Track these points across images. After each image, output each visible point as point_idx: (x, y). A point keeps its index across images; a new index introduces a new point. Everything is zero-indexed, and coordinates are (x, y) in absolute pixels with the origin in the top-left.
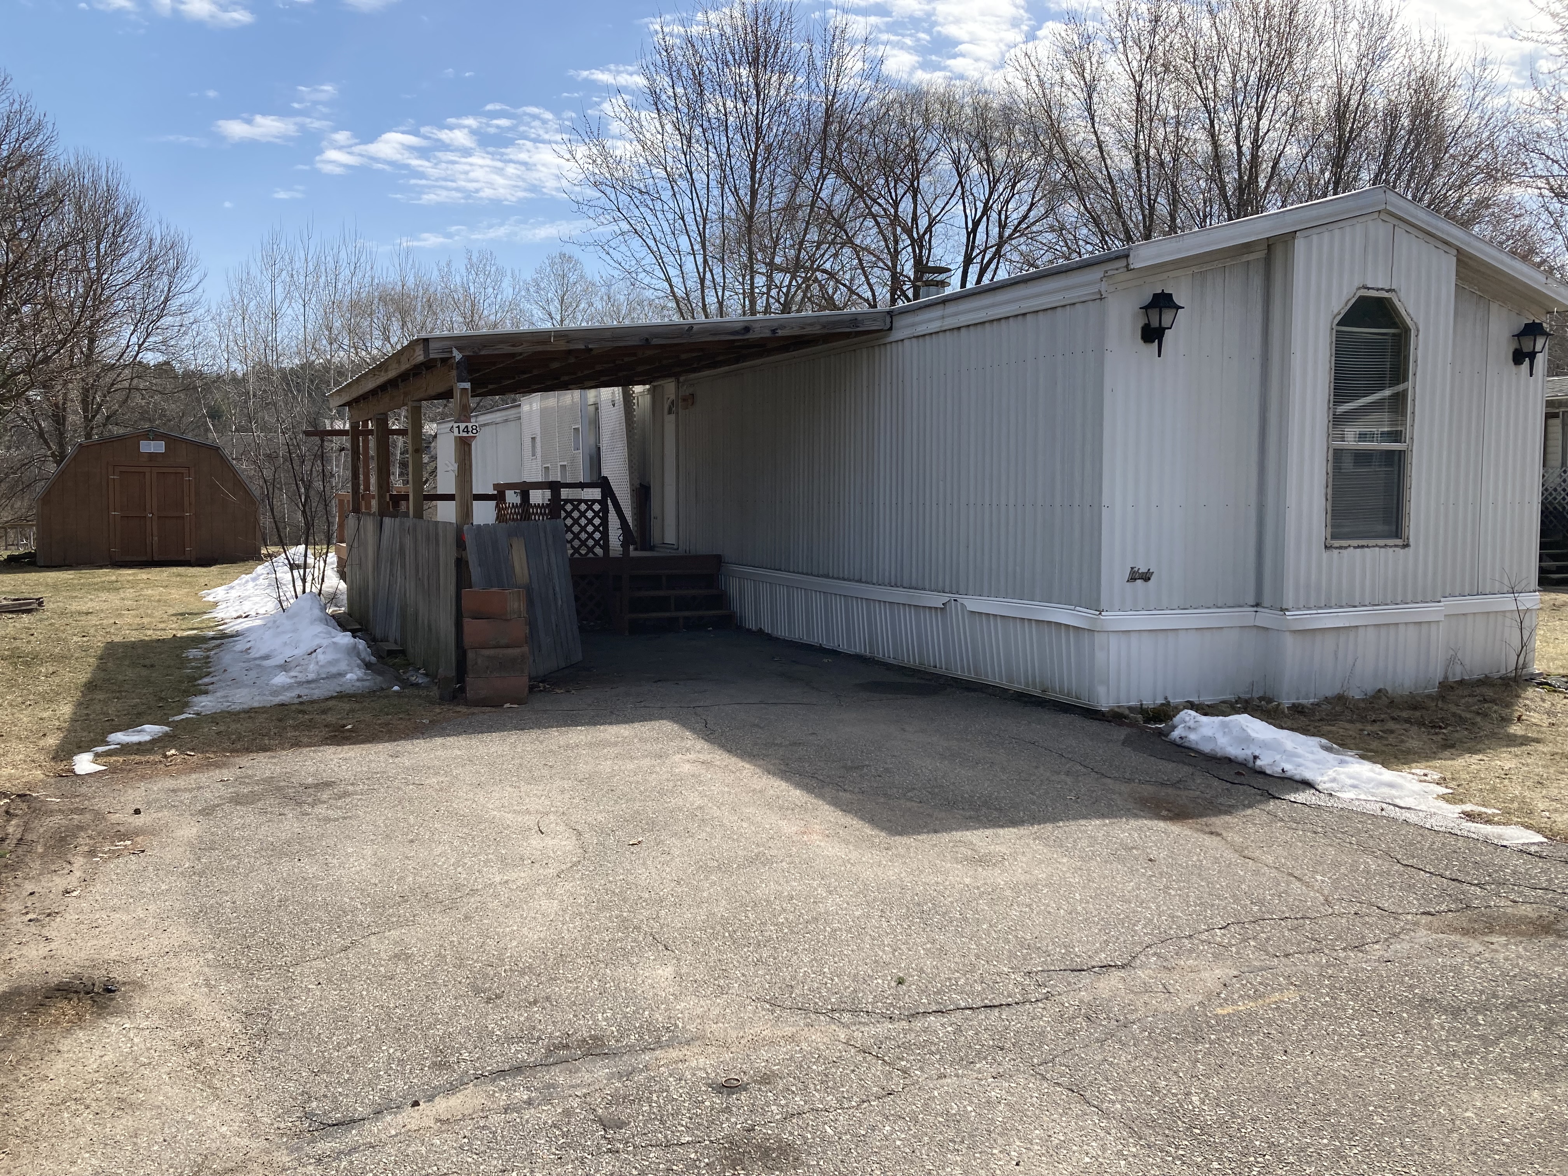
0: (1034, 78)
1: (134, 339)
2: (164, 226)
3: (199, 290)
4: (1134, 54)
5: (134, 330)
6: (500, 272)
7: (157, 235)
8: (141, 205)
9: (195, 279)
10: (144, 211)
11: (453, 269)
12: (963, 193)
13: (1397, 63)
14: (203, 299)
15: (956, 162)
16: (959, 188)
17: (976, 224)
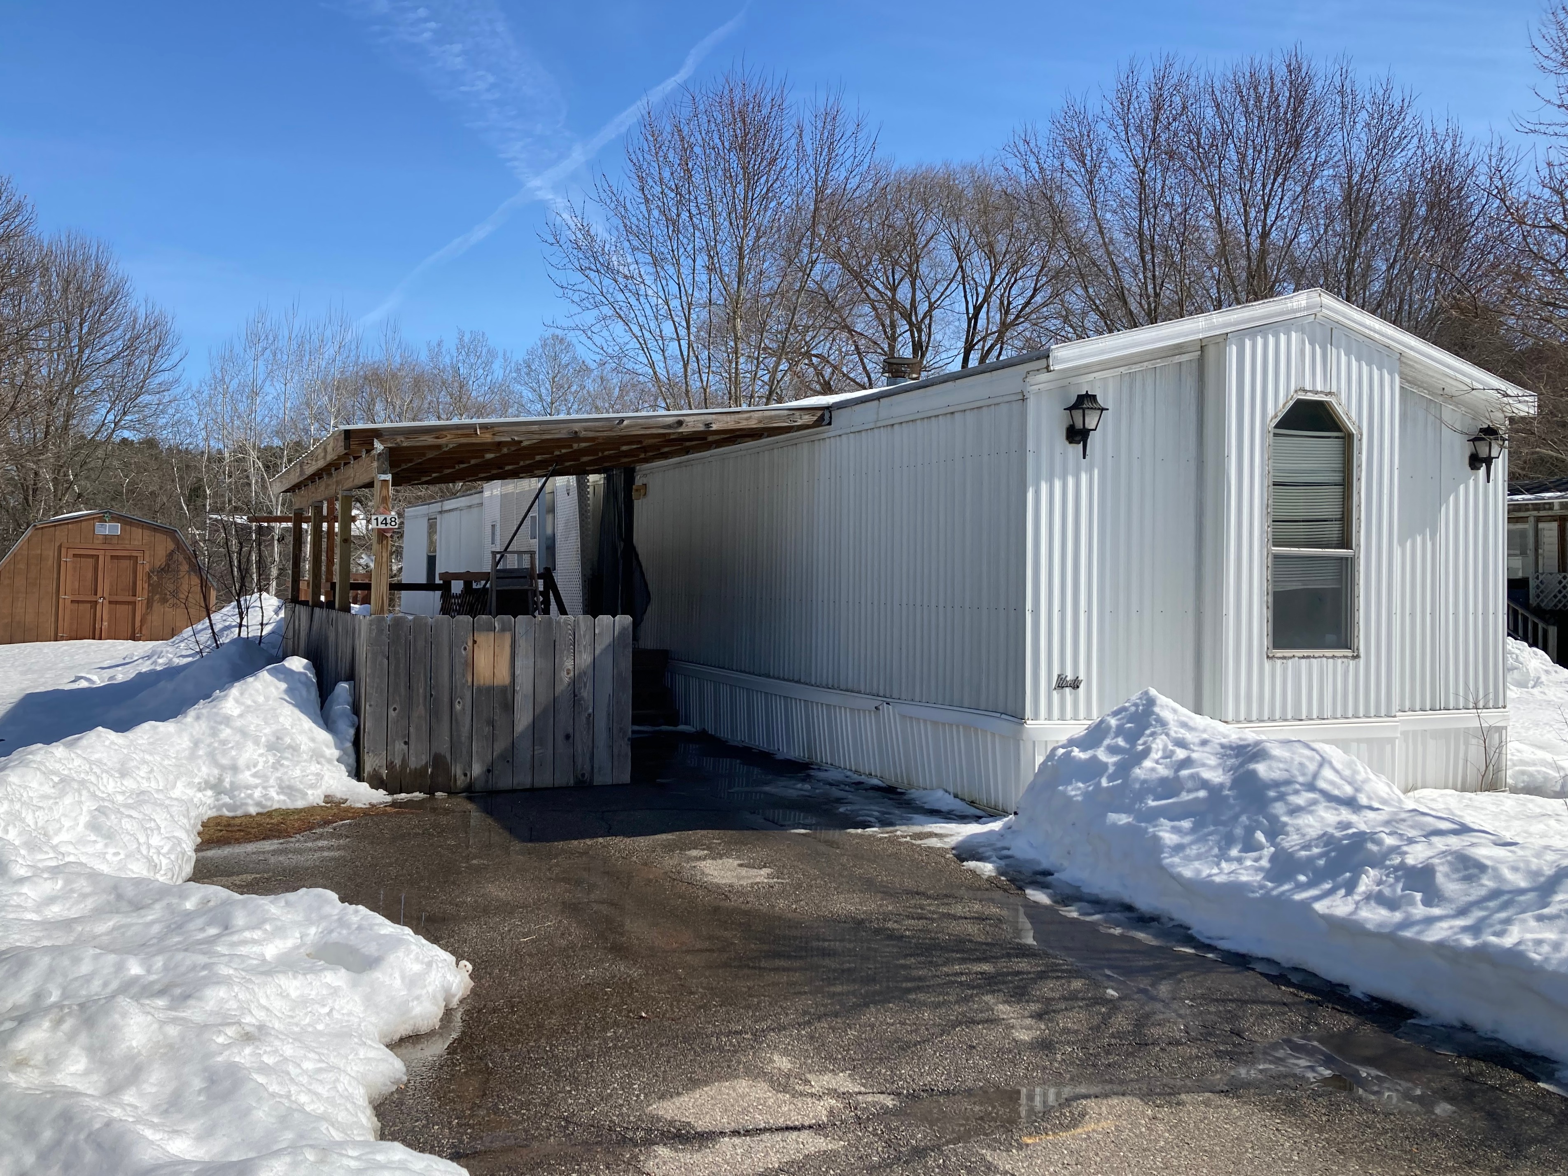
0: (1034, 166)
1: (111, 417)
2: (150, 305)
3: (180, 368)
4: (1136, 141)
5: (111, 409)
6: (493, 354)
7: (141, 313)
8: (128, 284)
9: (175, 357)
10: (131, 290)
11: (443, 350)
12: (963, 277)
13: (1410, 154)
14: (183, 377)
15: (956, 249)
16: (960, 273)
17: (978, 309)
